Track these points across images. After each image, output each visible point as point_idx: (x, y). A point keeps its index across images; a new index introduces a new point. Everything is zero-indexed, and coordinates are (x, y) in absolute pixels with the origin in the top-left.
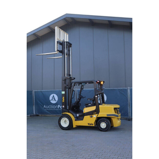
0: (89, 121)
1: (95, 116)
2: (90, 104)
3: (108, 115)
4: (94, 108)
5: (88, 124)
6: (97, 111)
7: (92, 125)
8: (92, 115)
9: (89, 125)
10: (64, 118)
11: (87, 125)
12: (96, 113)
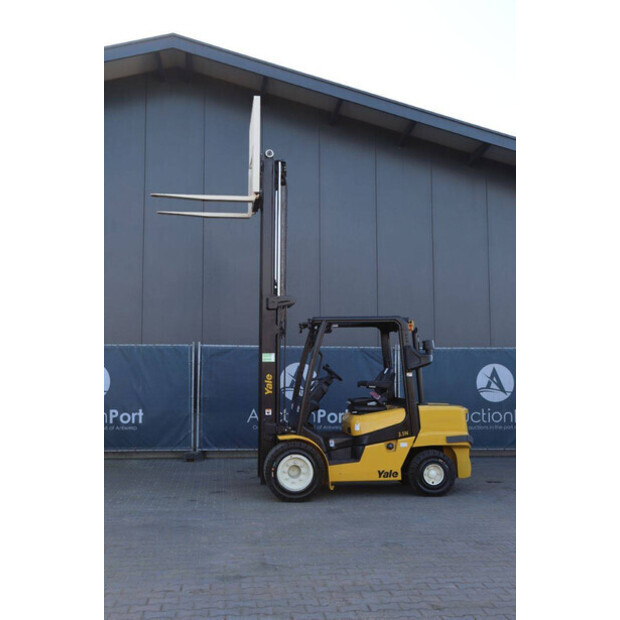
0: (380, 462)
1: (404, 445)
2: (373, 403)
3: (449, 439)
4: (397, 416)
5: (380, 474)
6: (411, 426)
7: (392, 478)
8: (393, 442)
9: (382, 479)
10: (294, 456)
11: (375, 477)
12: (407, 433)
